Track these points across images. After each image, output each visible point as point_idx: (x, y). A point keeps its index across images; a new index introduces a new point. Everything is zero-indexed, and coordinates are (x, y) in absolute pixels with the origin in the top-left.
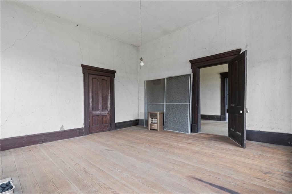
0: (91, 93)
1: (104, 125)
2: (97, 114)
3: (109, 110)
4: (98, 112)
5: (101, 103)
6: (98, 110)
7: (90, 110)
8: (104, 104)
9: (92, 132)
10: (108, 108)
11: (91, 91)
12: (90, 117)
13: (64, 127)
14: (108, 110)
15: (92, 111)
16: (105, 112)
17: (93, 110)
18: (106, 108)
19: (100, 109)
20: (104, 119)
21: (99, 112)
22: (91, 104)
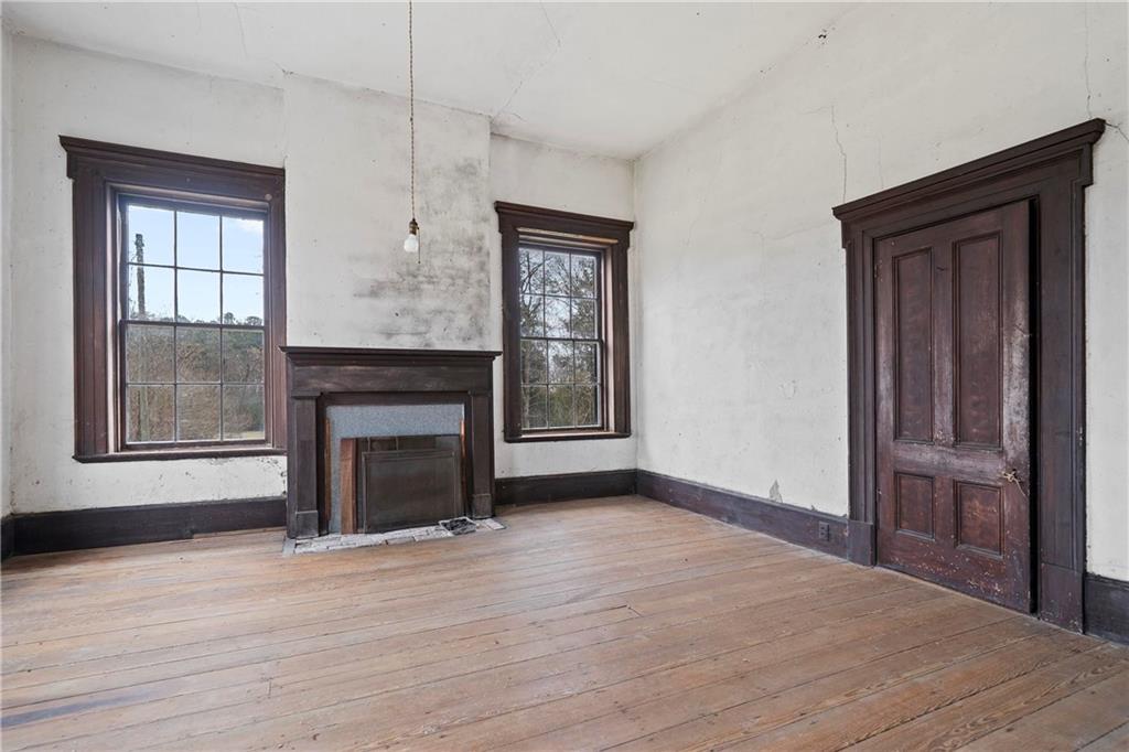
0: (887, 341)
1: (974, 549)
2: (918, 465)
3: (1011, 454)
4: (925, 457)
5: (950, 397)
6: (931, 441)
7: (879, 435)
8: (976, 404)
9: (891, 563)
10: (1006, 440)
11: (886, 332)
12: (882, 476)
13: (780, 489)
14: (1002, 453)
15: (892, 444)
16: (980, 466)
17: (895, 438)
18: (993, 439)
19: (936, 435)
20: (976, 508)
21: (937, 457)
22: (886, 406)
